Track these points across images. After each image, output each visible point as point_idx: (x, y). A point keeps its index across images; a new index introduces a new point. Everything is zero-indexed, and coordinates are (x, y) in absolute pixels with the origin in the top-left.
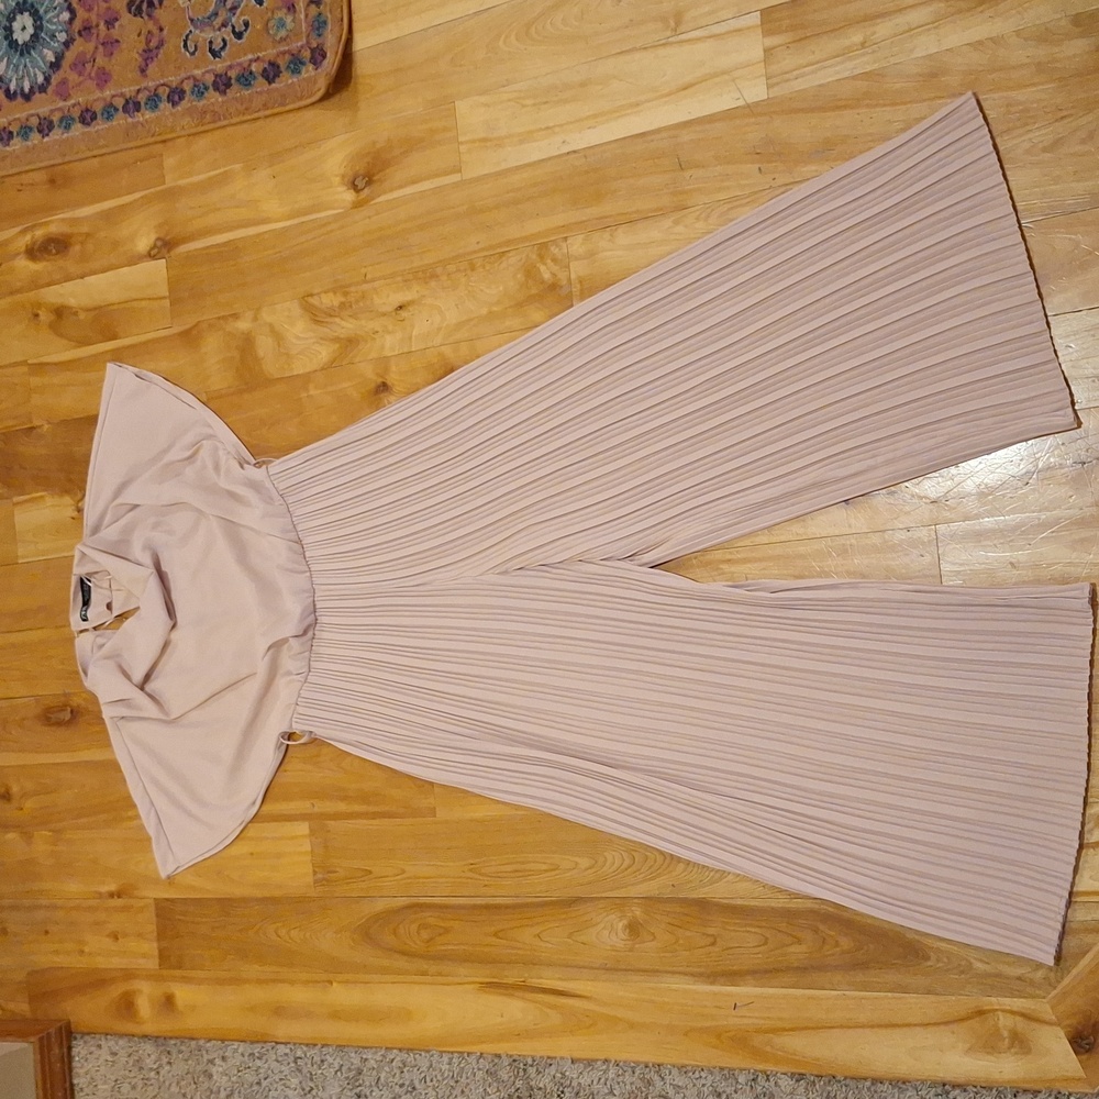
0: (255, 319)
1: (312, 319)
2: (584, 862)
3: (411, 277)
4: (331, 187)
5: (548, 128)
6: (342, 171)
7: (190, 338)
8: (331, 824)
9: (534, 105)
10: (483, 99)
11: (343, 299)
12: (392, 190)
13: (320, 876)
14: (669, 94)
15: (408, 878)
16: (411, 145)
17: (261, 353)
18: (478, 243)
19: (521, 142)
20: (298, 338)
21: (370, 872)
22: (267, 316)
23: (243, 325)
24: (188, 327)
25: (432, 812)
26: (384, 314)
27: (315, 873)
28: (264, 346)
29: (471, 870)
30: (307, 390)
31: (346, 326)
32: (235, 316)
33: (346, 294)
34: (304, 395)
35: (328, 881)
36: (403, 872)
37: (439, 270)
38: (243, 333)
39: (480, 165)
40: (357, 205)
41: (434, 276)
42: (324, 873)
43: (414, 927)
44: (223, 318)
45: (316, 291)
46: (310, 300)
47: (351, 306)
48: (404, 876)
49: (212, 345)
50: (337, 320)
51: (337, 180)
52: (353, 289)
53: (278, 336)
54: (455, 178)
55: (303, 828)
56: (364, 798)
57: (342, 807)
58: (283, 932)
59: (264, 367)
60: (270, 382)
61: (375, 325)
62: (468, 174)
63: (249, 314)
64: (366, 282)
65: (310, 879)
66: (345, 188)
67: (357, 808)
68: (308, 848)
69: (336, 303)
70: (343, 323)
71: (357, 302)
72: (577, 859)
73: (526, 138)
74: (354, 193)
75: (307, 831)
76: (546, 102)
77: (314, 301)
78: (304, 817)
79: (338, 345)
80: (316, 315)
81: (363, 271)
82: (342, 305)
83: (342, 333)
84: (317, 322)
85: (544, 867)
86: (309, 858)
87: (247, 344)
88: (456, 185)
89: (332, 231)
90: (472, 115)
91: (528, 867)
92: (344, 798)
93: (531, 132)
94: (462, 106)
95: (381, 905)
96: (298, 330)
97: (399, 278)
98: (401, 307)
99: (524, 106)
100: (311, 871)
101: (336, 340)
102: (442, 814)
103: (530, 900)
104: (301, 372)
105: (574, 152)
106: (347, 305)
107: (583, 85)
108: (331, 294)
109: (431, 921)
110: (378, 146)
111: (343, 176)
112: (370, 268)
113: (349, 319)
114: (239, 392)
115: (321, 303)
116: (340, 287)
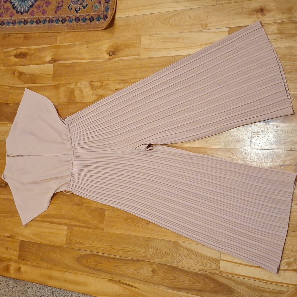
0: (76, 85)
1: (91, 88)
2: (143, 250)
3: (121, 81)
4: (103, 53)
5: (166, 48)
6: (107, 49)
7: (56, 87)
8: (73, 228)
9: (163, 41)
10: (149, 37)
11: (101, 84)
12: (120, 57)
13: (68, 241)
14: (200, 45)
16: (127, 46)
17: (76, 95)
18: (141, 76)
19: (158, 51)
20: (87, 93)
21: (82, 243)
22: (79, 85)
23: (72, 86)
24: (56, 84)
25: (103, 229)
26: (112, 90)
27: (67, 240)
28: (77, 93)
29: (111, 247)
31: (101, 92)
32: (70, 83)
33: (102, 83)
35: (70, 243)
37: (129, 81)
38: (72, 88)
39: (145, 55)
40: (109, 59)
41: (127, 83)
42: (69, 241)
43: (92, 260)
44: (67, 83)
45: (94, 81)
46: (92, 82)
47: (103, 87)
49: (62, 90)
50: (98, 89)
51: (105, 52)
52: (104, 82)
53: (81, 91)
54: (138, 57)
55: (65, 228)
56: (84, 222)
57: (77, 223)
58: (55, 255)
59: (76, 99)
60: (77, 103)
61: (109, 93)
62: (142, 57)
63: (74, 84)
64: (108, 81)
65: (65, 242)
66: (106, 54)
67: (82, 224)
68: (66, 233)
69: (99, 85)
70: (100, 91)
71: (105, 85)
72: (141, 249)
73: (159, 50)
74: (109, 56)
75: (67, 229)
76: (166, 41)
77: (93, 83)
78: (66, 224)
79: (97, 97)
80: (93, 87)
81: (108, 77)
82: (101, 86)
83: (100, 94)
84: (93, 89)
85: (132, 250)
86: (66, 236)
87: (72, 92)
88: (137, 59)
89: (101, 65)
90: (145, 41)
91: (127, 249)
92: (79, 221)
93: (160, 49)
94: (143, 38)
95: (84, 253)
96: (87, 91)
97: (118, 81)
98: (117, 89)
99: (160, 41)
100: (66, 240)
101: (97, 95)
102: (105, 230)
103: (126, 258)
104: (86, 102)
105: (172, 56)
107: (177, 38)
108: (98, 82)
109: (98, 259)
110: (118, 45)
111: (107, 51)
112: (110, 77)
113: (102, 90)
114: (68, 104)
115: (95, 84)
116: (101, 81)
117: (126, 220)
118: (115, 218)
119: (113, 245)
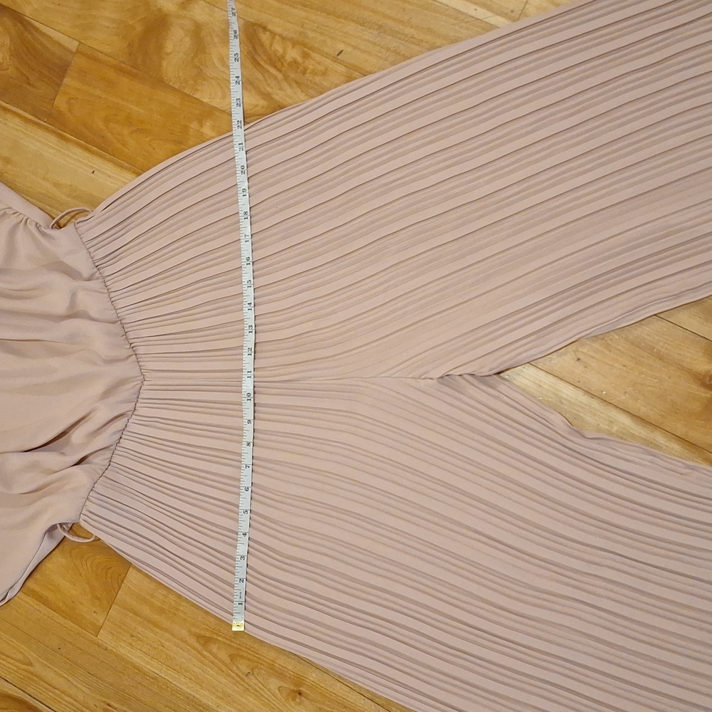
1: (249, 52)
11: (299, 59)
15: (32, 673)
17: (169, 47)
22: (197, 11)
25: (97, 630)
28: (176, 43)
30: (201, 124)
33: (306, 56)
34: (194, 126)
36: (31, 664)
38: (160, 10)
45: (272, 29)
47: (304, 73)
48: (30, 668)
50: (280, 76)
52: (314, 55)
53: (200, 45)
59: (164, 64)
60: (160, 83)
64: (335, 60)
69: (288, 58)
70: (284, 84)
77: (265, 37)
81: (341, 46)
82: (295, 64)
83: (276, 93)
84: (256, 64)
87: (158, 25)
102: (104, 637)
104: (206, 100)
106: (301, 68)
108: (289, 44)
112: (349, 49)
113: (295, 85)
114: (120, 70)
115: (271, 45)
116: (304, 45)
117: (206, 641)
118: (161, 611)
119: (116, 705)
